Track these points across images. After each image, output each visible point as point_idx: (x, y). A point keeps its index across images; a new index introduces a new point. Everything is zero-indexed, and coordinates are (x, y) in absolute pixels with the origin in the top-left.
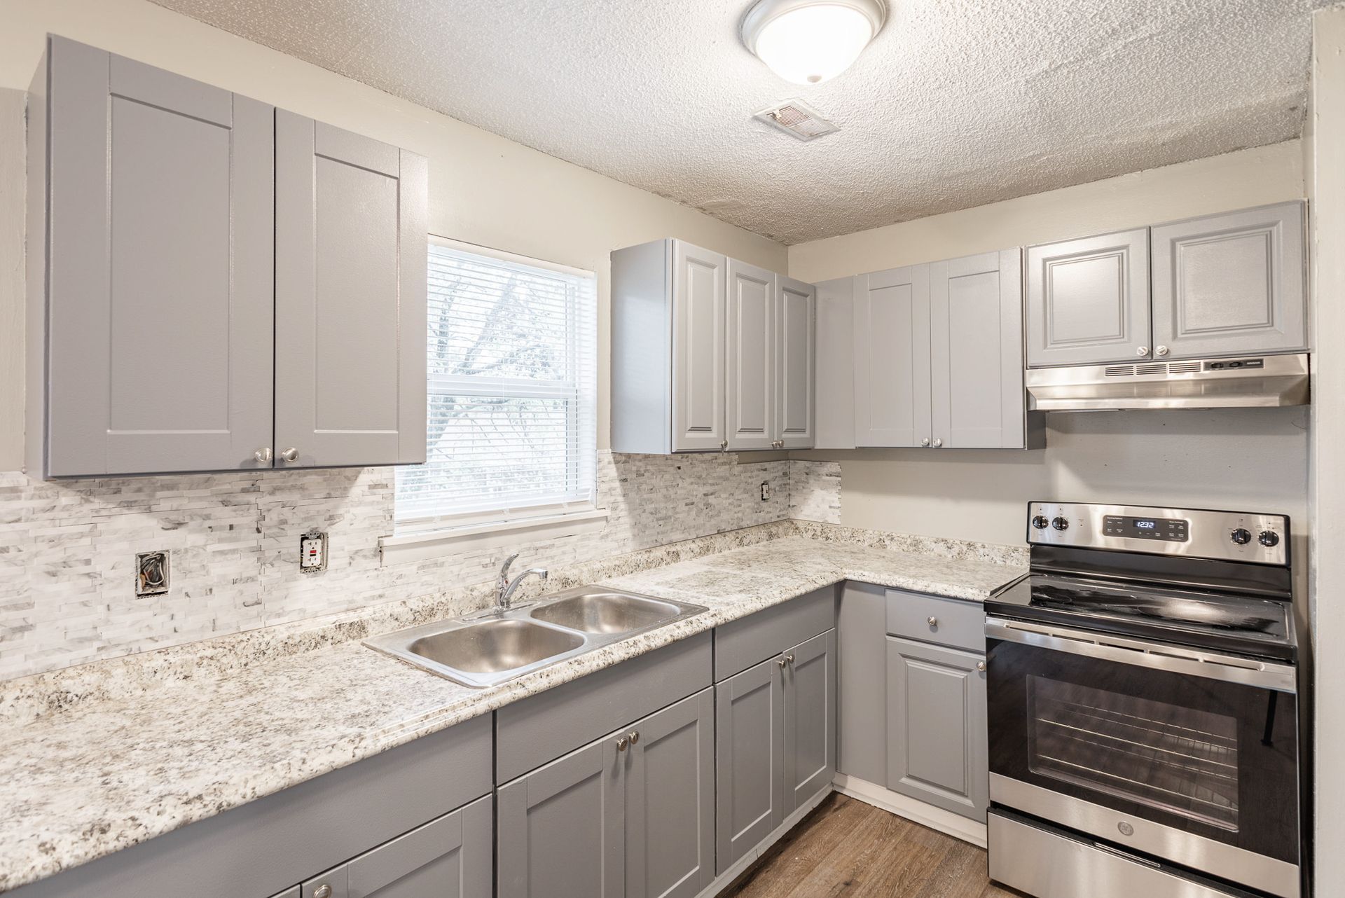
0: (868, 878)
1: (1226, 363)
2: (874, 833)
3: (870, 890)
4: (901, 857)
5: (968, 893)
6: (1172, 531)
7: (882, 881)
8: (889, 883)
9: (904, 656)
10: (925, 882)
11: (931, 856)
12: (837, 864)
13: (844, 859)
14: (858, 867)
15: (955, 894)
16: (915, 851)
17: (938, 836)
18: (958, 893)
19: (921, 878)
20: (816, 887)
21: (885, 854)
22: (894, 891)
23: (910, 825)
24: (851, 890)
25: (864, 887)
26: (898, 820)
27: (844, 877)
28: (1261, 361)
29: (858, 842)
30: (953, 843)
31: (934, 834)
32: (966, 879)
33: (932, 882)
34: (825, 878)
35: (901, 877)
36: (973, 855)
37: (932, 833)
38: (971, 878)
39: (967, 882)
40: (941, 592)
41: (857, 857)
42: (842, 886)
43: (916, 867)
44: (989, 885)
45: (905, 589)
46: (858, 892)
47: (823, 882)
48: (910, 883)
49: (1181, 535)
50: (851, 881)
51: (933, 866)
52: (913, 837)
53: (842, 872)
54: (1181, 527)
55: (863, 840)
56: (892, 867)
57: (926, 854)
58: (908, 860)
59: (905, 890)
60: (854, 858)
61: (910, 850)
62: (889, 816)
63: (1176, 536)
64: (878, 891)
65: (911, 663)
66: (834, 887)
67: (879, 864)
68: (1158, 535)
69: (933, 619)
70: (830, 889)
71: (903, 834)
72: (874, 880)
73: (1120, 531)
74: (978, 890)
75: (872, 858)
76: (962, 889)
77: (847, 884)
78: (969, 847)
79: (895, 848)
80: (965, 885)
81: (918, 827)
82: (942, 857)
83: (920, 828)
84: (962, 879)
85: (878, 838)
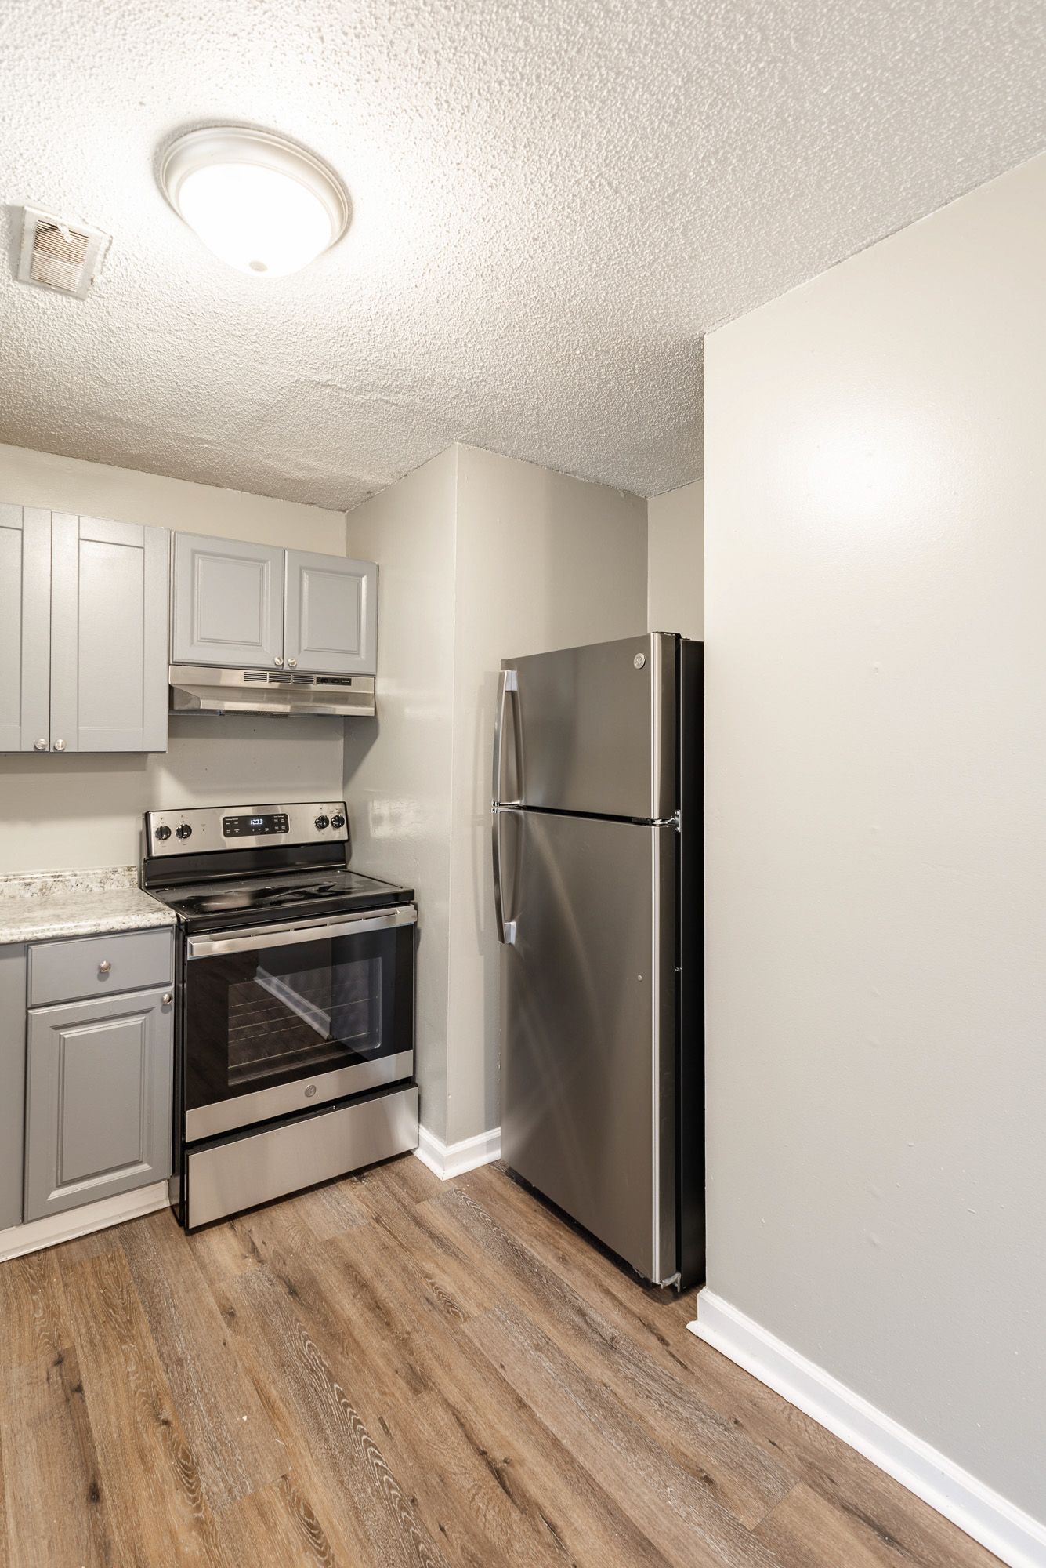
0: (74, 1335)
1: (330, 679)
2: (23, 1291)
3: (91, 1342)
4: (82, 1286)
5: (180, 1259)
6: (277, 824)
7: (92, 1324)
8: (102, 1319)
9: (57, 1028)
10: (133, 1287)
11: (110, 1260)
12: (20, 1357)
13: (20, 1346)
14: (49, 1337)
15: (172, 1270)
16: (88, 1269)
17: (94, 1237)
18: (173, 1267)
19: (125, 1285)
20: (26, 1401)
21: (62, 1299)
22: (116, 1320)
23: (53, 1253)
24: (70, 1363)
25: (82, 1347)
26: (34, 1258)
27: (45, 1359)
28: (350, 680)
29: (15, 1315)
30: (114, 1232)
31: (87, 1240)
32: (164, 1250)
33: (141, 1280)
34: (25, 1382)
35: (106, 1302)
36: (146, 1227)
37: (85, 1241)
38: (167, 1246)
39: (169, 1251)
40: (117, 927)
41: (34, 1330)
42: (55, 1370)
43: (109, 1281)
44: (188, 1238)
45: (67, 937)
46: (80, 1357)
47: (26, 1390)
48: (122, 1299)
49: (283, 828)
50: (60, 1355)
51: (123, 1267)
52: (71, 1260)
53: (35, 1358)
54: (283, 821)
55: (19, 1310)
56: (85, 1303)
57: (103, 1263)
58: (92, 1282)
59: (125, 1309)
60: (32, 1333)
61: (83, 1273)
62: (16, 1264)
63: (280, 829)
64: (100, 1335)
65: (67, 1034)
66: (48, 1379)
67: (68, 1313)
68: (267, 830)
69: (104, 964)
70: (46, 1386)
71: (56, 1266)
72: (83, 1331)
73: (237, 831)
74: (184, 1250)
75: (53, 1315)
76: (172, 1260)
77: (59, 1362)
78: (134, 1224)
79: (66, 1285)
80: (170, 1256)
81: (64, 1248)
82: (122, 1252)
83: (68, 1246)
84: (161, 1253)
85: (34, 1292)
